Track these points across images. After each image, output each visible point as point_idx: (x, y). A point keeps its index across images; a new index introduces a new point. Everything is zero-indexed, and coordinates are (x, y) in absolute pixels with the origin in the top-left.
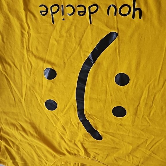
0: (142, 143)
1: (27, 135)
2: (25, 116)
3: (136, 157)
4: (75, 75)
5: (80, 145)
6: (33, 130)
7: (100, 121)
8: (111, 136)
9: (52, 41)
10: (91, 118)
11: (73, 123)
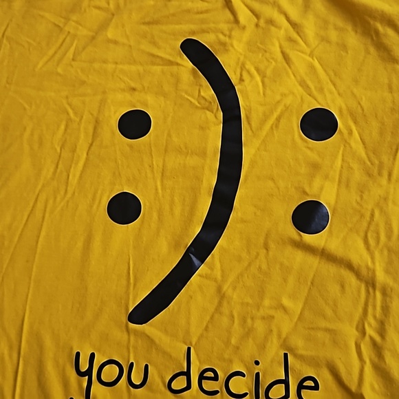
0: (84, 48)
3: (99, 8)
4: (240, 214)
7: (183, 94)
8: (158, 57)
10: (206, 100)
11: (258, 79)
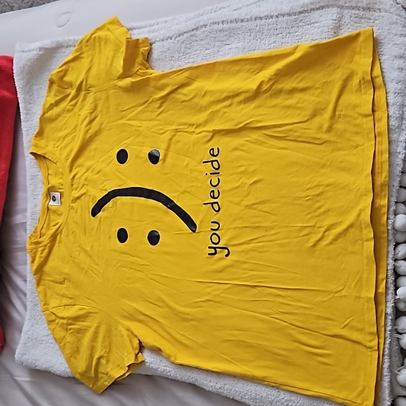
0: (94, 260)
1: (86, 126)
2: (108, 123)
3: (79, 255)
5: (83, 191)
6: (93, 133)
7: (111, 215)
8: (98, 227)
9: (187, 160)
10: (113, 204)
11: (106, 183)
